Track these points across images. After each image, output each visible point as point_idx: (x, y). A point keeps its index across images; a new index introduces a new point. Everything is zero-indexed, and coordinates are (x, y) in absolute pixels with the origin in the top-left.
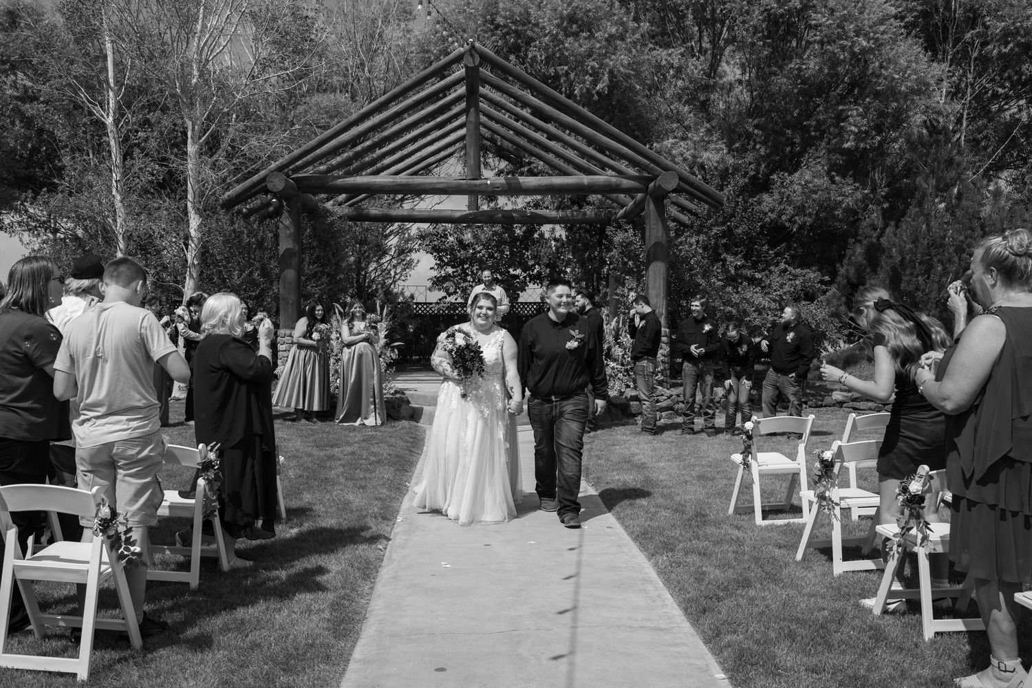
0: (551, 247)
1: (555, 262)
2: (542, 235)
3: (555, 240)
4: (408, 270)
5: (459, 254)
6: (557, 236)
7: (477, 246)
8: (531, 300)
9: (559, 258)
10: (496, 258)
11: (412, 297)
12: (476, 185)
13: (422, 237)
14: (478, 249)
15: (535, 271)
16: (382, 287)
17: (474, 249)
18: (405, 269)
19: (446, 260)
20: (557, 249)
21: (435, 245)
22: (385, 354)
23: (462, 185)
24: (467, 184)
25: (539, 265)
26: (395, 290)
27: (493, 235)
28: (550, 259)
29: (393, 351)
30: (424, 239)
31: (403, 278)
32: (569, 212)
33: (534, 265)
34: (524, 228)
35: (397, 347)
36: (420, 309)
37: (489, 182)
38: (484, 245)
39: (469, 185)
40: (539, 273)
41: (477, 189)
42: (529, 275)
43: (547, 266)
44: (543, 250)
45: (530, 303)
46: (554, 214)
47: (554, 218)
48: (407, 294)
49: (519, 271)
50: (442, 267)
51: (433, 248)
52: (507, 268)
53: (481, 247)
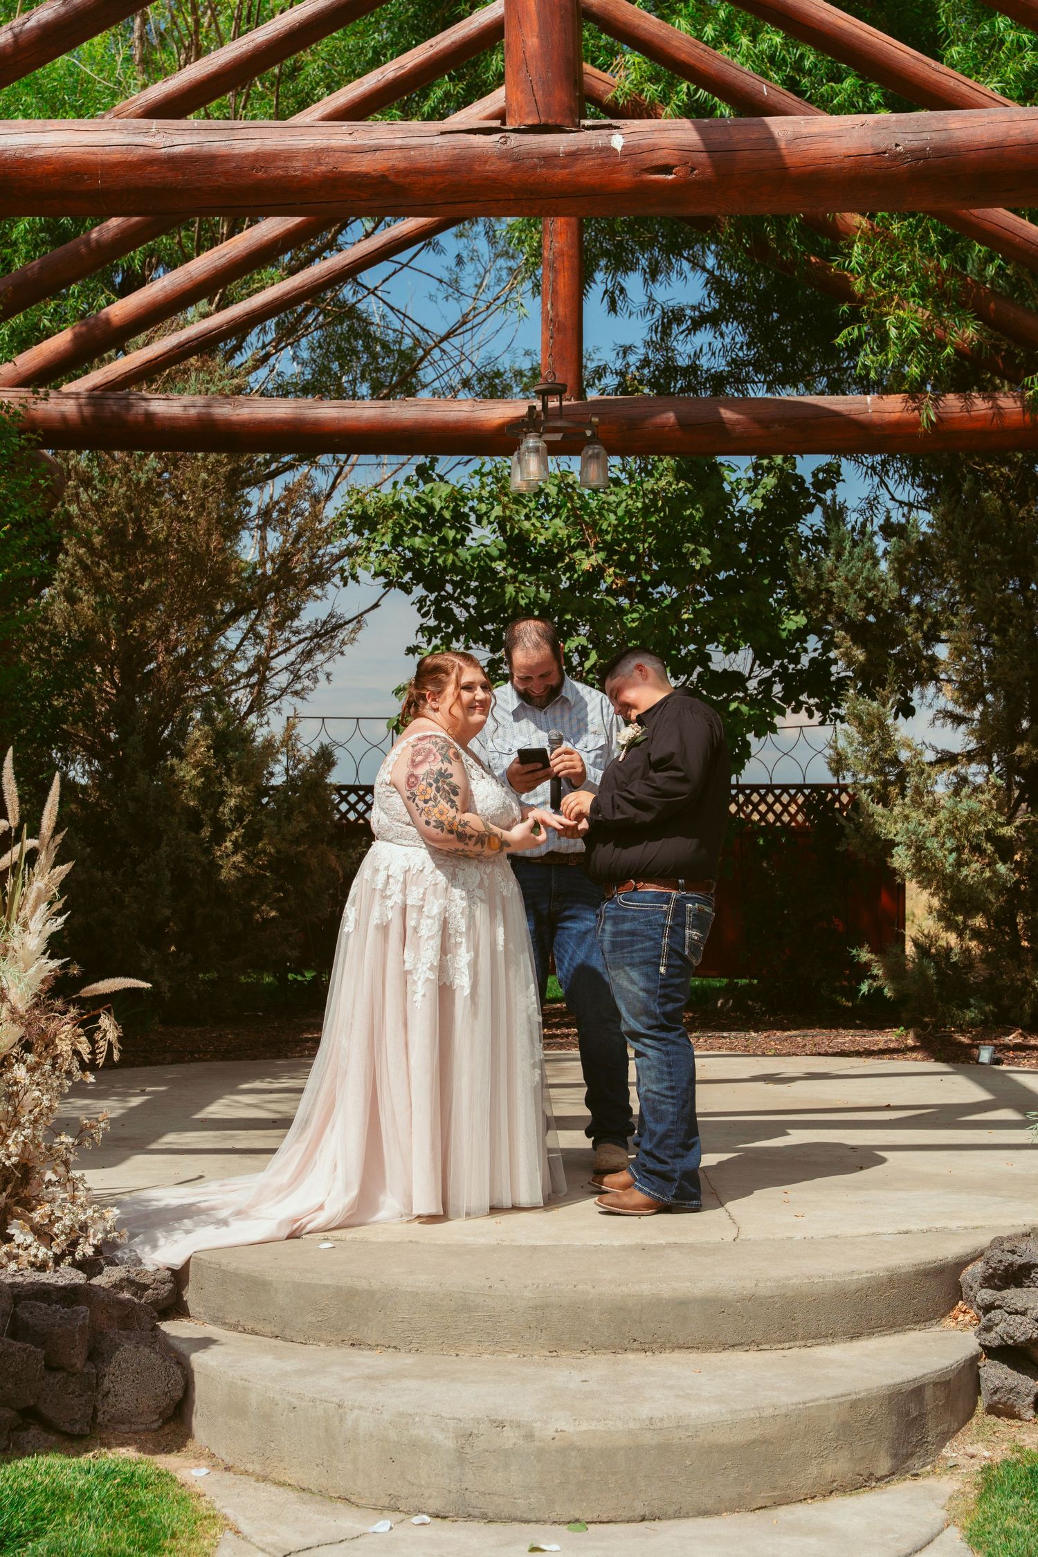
0: (871, 556)
1: (887, 620)
2: (835, 514)
3: (889, 530)
4: (319, 657)
5: (510, 589)
6: (897, 516)
7: (579, 554)
8: (787, 774)
9: (902, 603)
10: (656, 603)
11: (325, 758)
12: (550, 159)
13: (365, 522)
14: (586, 565)
15: (805, 661)
16: (208, 719)
17: (571, 567)
18: (307, 655)
19: (461, 615)
20: (901, 563)
21: (418, 553)
22: (50, 1043)
23: (482, 158)
24: (505, 155)
25: (820, 633)
26: (261, 735)
27: (646, 510)
28: (870, 606)
29: (88, 1026)
30: (373, 530)
31: (298, 687)
32: (952, 401)
33: (801, 634)
34: (770, 481)
35: (118, 1003)
36: (352, 807)
37: (617, 141)
38: (609, 548)
39: (516, 158)
40: (821, 666)
41: (561, 174)
42: (782, 675)
43: (859, 633)
44: (842, 571)
45: (785, 788)
46: (892, 406)
47: (897, 425)
48: (308, 745)
49: (742, 661)
50: (447, 641)
51: (407, 565)
52: (701, 644)
53: (597, 559)
